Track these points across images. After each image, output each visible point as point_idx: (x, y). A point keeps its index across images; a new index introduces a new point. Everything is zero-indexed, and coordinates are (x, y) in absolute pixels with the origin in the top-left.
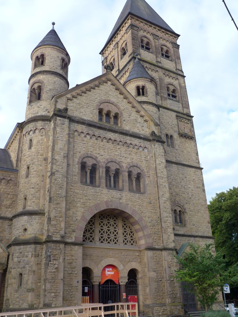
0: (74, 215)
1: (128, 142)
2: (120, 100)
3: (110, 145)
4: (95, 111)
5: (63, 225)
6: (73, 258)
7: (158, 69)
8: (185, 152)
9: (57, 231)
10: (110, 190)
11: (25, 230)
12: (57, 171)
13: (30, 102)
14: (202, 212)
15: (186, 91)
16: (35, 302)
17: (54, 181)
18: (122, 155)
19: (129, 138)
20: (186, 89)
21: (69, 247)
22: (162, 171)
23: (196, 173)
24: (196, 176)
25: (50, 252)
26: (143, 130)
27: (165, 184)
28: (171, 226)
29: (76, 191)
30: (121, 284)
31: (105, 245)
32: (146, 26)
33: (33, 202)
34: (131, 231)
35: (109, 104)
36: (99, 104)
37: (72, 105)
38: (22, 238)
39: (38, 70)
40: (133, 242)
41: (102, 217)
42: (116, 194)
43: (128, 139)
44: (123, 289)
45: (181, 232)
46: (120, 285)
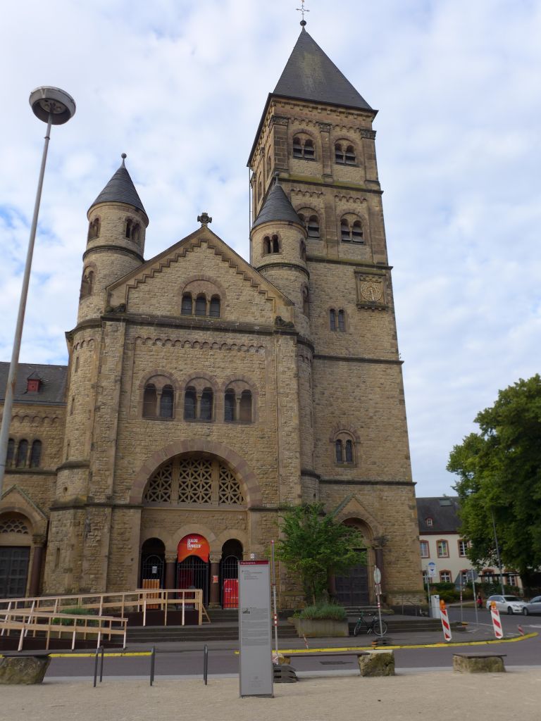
0: (131, 466)
1: (230, 341)
2: (223, 271)
3: (197, 351)
4: (175, 298)
5: (110, 481)
6: (126, 526)
7: (324, 189)
8: (368, 335)
9: (101, 490)
10: (192, 424)
11: (66, 489)
12: (104, 404)
13: (82, 297)
14: (394, 439)
15: (383, 220)
16: (73, 586)
17: (98, 419)
18: (217, 365)
19: (231, 335)
20: (382, 215)
21: (121, 511)
22: (287, 382)
23: (389, 371)
24: (388, 377)
25: (91, 520)
26: (263, 316)
27: (291, 404)
28: (296, 471)
29: (134, 430)
30: (212, 562)
31: (189, 505)
32: (306, 111)
33: (77, 449)
34: (234, 482)
35: (203, 282)
36: (183, 286)
37: (136, 296)
38: (62, 500)
39: (92, 245)
40: (238, 498)
41: (185, 463)
42: (201, 428)
43: (230, 338)
44: (214, 569)
45: (346, 477)
46: (210, 564)
